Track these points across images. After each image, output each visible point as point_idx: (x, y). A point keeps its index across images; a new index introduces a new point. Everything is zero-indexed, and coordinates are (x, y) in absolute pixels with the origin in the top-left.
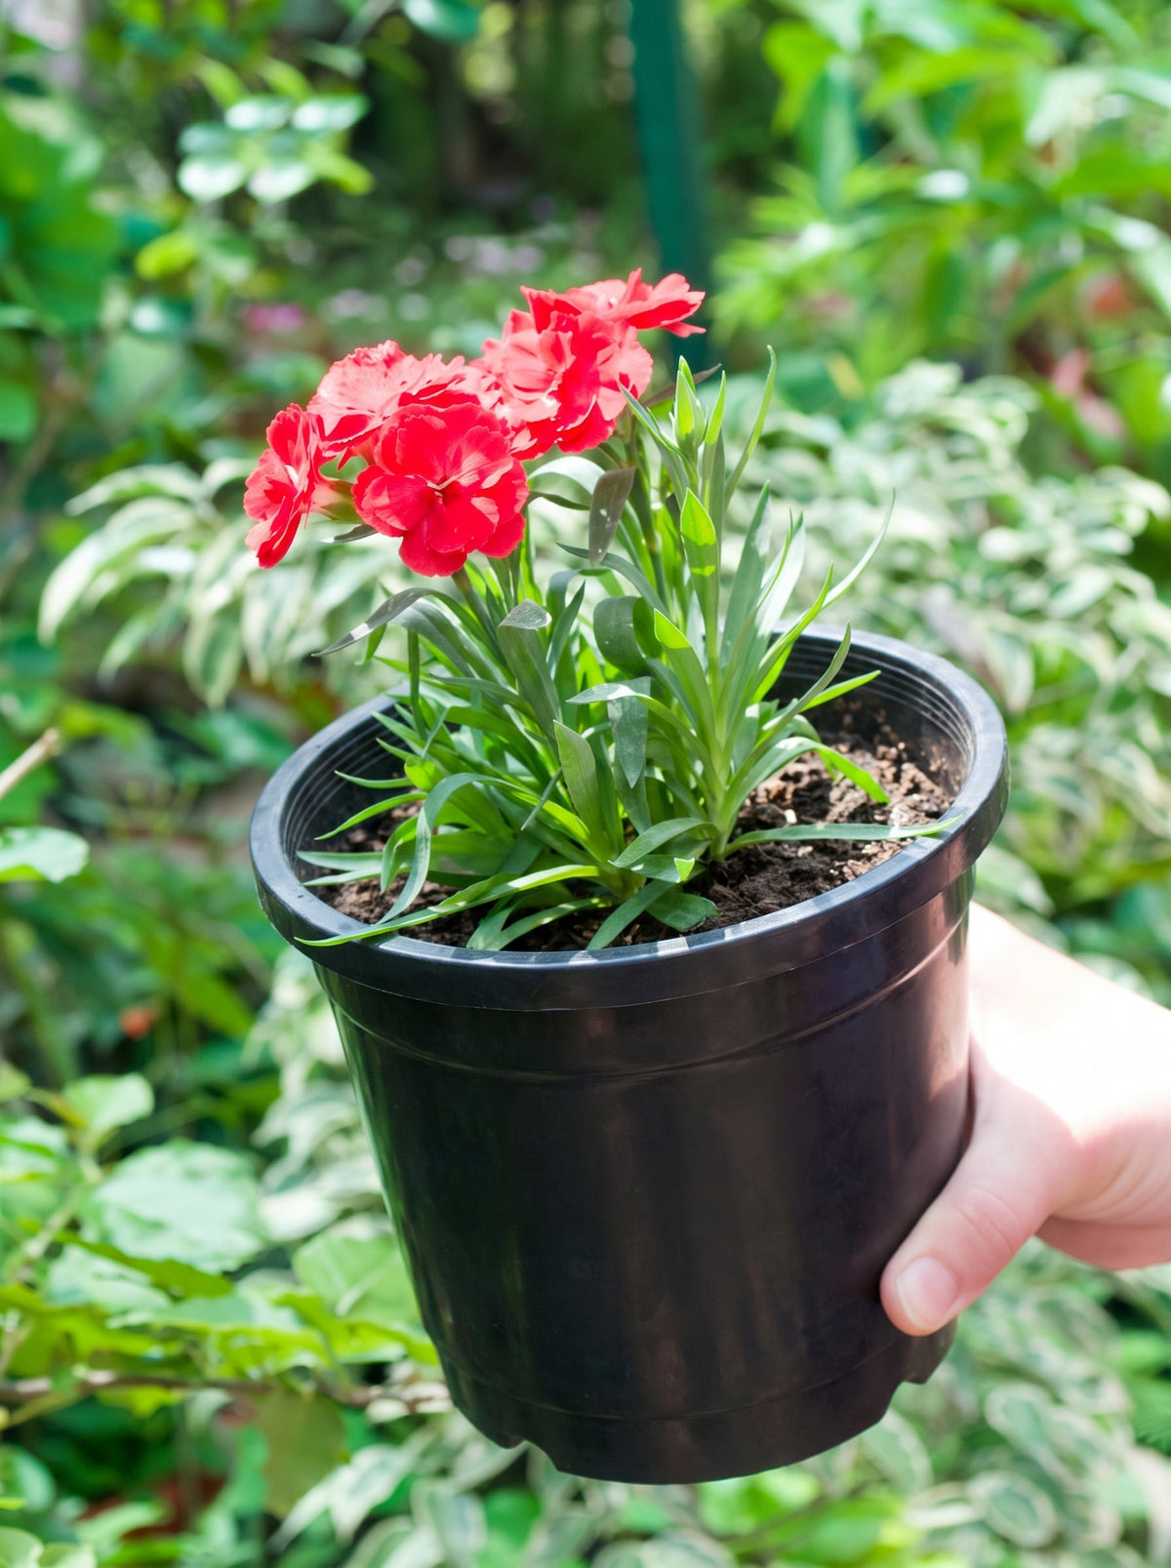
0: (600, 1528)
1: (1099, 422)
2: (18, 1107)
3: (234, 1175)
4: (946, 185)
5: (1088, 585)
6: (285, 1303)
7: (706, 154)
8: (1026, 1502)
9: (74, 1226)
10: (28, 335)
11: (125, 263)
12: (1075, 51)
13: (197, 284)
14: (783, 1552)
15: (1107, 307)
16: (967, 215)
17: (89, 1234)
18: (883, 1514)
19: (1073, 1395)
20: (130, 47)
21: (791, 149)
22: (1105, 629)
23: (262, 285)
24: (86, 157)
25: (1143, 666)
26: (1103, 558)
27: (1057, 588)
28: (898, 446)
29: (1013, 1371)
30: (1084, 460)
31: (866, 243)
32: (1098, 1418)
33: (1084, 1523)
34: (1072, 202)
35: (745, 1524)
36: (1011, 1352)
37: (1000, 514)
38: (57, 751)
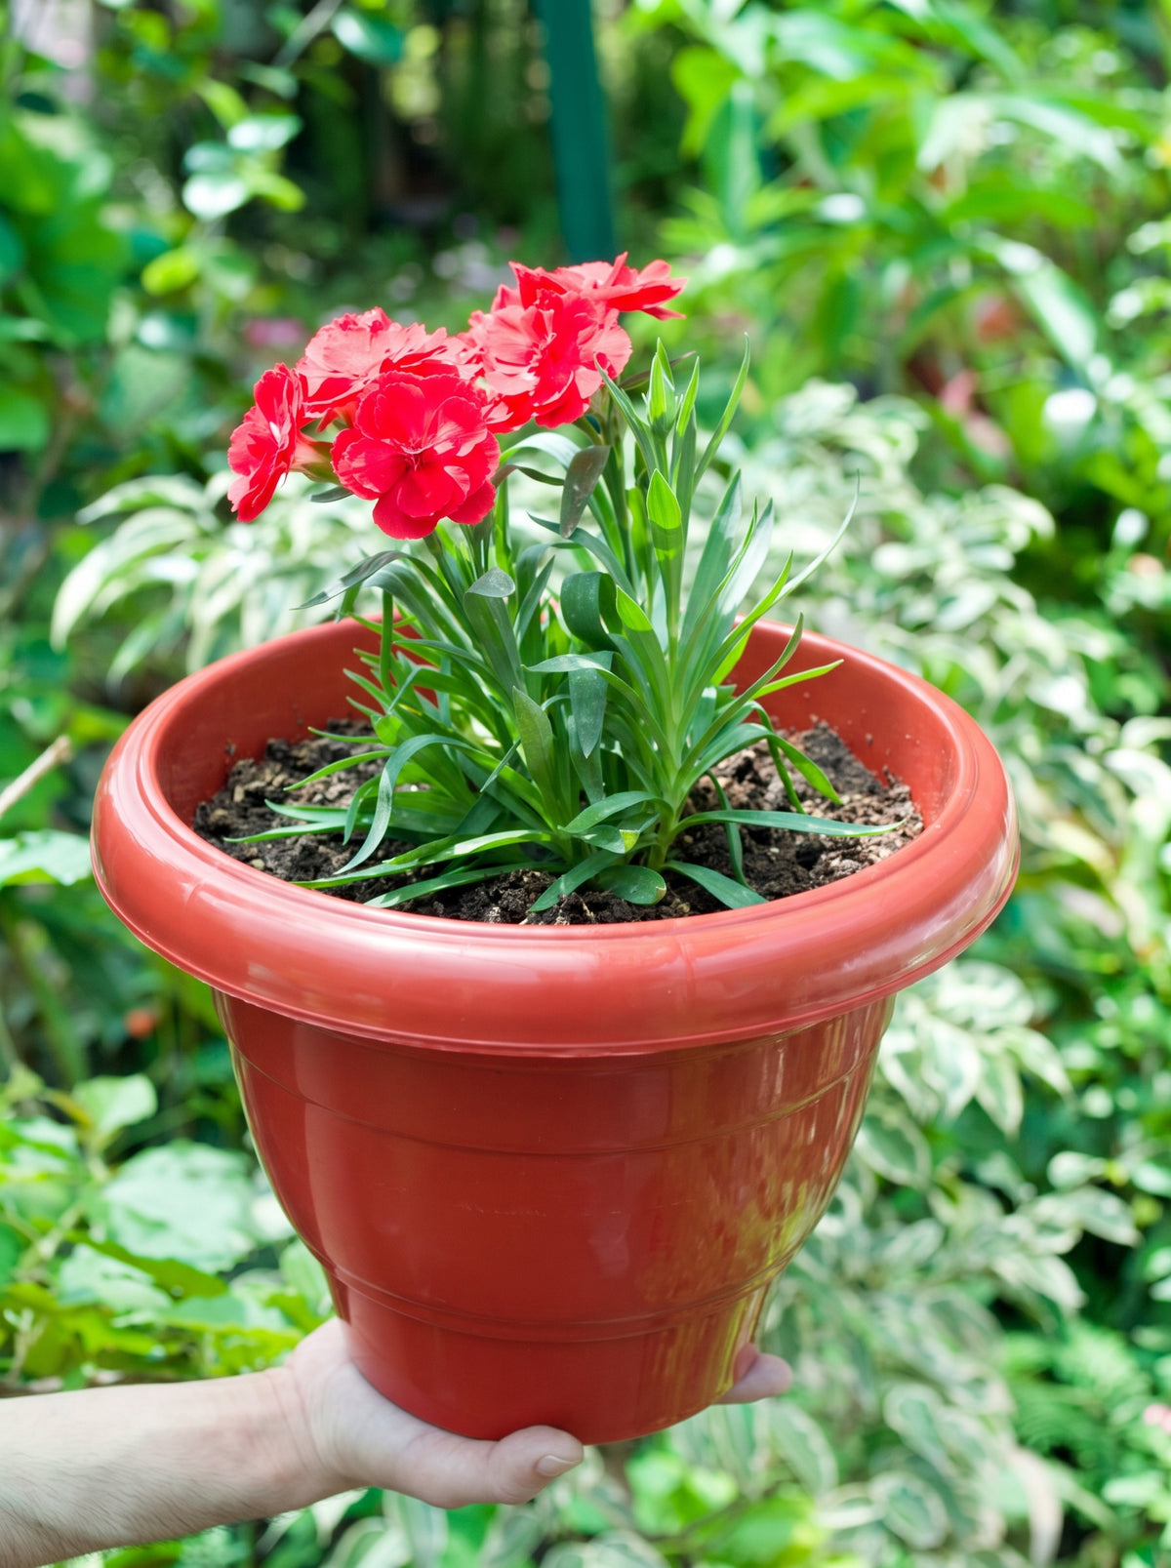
0: (546, 1529)
1: (985, 441)
2: (32, 1107)
3: (228, 1175)
4: (842, 208)
5: (974, 600)
6: (273, 1302)
7: (619, 176)
8: (918, 1500)
9: (83, 1225)
10: (41, 348)
11: (133, 278)
12: (965, 78)
13: (200, 300)
14: (705, 1554)
15: (994, 329)
16: (863, 236)
17: (98, 1233)
18: (795, 1515)
19: (960, 1396)
20: (138, 67)
21: (695, 171)
22: (988, 641)
23: (263, 301)
24: (96, 173)
25: (1024, 679)
26: (988, 574)
27: (946, 602)
28: (797, 463)
29: (911, 1373)
30: (972, 478)
31: (767, 264)
32: (983, 1419)
33: (972, 1525)
34: (961, 227)
35: (674, 1525)
36: (906, 1353)
37: (893, 531)
38: (67, 756)
